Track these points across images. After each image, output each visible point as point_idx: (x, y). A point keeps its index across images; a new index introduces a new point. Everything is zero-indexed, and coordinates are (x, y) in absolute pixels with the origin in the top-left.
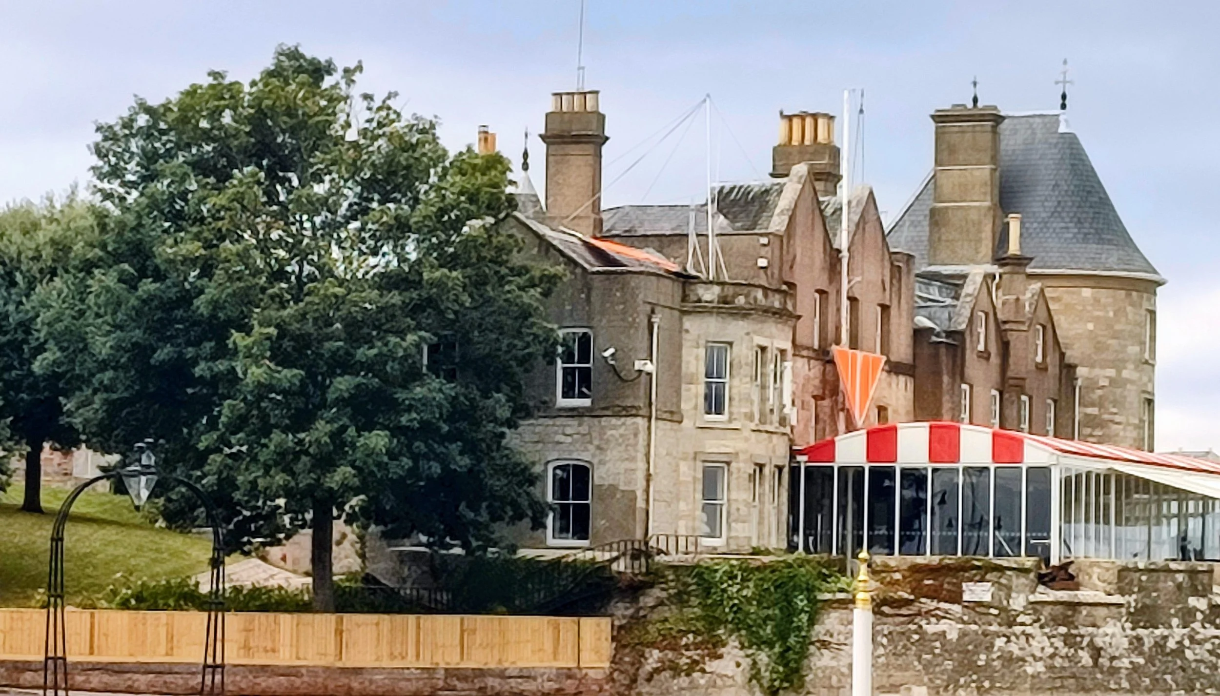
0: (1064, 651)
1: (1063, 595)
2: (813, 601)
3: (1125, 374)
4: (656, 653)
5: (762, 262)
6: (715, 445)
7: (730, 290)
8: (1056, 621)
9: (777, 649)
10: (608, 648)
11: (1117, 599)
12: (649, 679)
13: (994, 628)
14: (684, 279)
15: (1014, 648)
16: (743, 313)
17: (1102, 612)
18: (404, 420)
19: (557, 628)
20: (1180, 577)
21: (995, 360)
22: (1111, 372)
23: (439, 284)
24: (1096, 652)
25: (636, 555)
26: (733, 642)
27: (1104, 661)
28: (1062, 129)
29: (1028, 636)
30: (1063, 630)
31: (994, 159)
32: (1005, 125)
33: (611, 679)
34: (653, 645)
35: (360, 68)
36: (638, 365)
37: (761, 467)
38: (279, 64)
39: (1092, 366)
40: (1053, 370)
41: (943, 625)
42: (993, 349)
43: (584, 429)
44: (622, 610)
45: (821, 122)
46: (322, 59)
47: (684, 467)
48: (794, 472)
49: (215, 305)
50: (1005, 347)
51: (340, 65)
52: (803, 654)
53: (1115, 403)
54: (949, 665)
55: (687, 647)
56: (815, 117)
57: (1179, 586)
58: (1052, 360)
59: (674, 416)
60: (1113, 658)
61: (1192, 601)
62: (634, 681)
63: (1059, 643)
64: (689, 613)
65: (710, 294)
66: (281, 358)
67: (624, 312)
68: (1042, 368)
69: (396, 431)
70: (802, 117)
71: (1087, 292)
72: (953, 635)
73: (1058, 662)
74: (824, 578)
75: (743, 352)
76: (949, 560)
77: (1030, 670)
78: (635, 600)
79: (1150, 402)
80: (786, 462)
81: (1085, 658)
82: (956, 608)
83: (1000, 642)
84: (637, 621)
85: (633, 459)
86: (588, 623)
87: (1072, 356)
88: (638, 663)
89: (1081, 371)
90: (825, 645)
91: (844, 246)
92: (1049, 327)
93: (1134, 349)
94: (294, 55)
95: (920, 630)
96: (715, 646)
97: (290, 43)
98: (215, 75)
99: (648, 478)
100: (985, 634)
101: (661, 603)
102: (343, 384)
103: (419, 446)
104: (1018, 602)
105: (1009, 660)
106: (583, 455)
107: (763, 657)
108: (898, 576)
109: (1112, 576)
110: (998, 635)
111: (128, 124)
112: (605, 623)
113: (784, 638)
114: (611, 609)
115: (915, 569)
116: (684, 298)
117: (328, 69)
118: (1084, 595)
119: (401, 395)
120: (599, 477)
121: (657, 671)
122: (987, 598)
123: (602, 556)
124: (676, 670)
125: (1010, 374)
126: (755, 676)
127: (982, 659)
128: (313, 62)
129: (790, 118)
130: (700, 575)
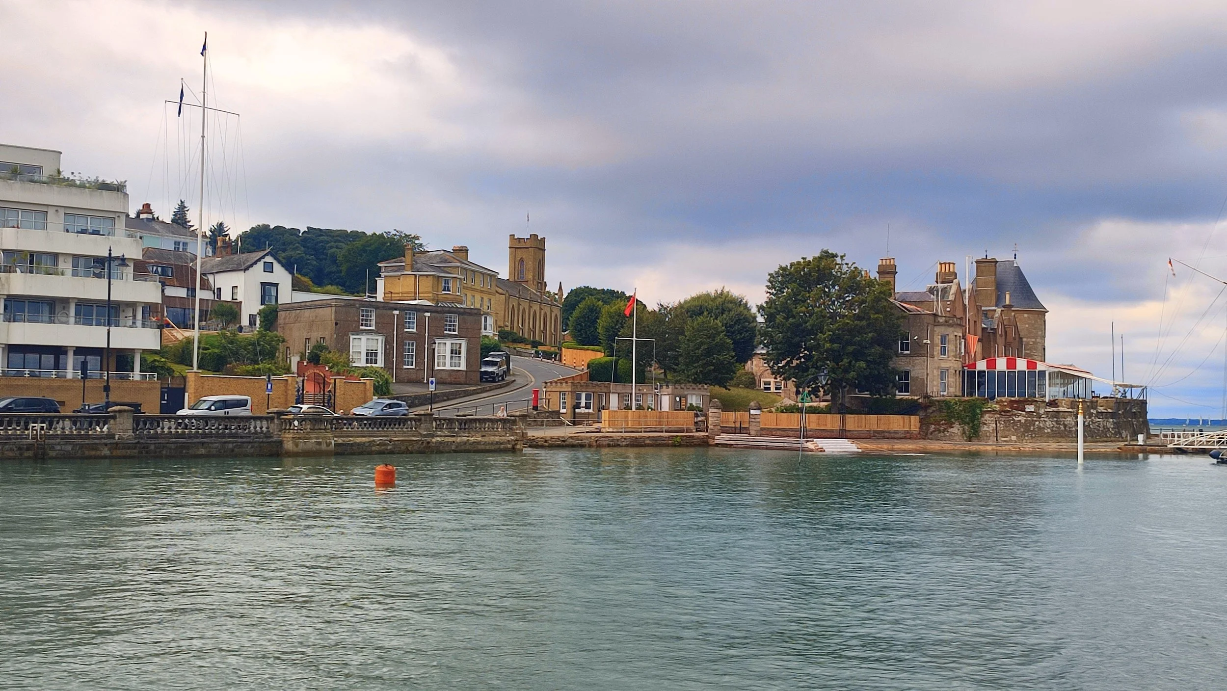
0: (1056, 425)
1: (1055, 409)
2: (981, 411)
3: (1038, 340)
4: (933, 426)
5: (948, 309)
6: (944, 365)
7: (947, 319)
8: (1053, 417)
9: (971, 425)
10: (918, 425)
11: (1070, 410)
12: (931, 433)
13: (1035, 419)
14: (935, 315)
15: (1041, 425)
16: (951, 326)
17: (1067, 414)
18: (868, 359)
19: (904, 418)
20: (1088, 404)
21: (1004, 337)
22: (1033, 340)
23: (876, 319)
24: (1065, 426)
25: (925, 398)
26: (957, 423)
27: (1067, 428)
28: (1015, 265)
29: (1045, 421)
30: (1055, 419)
31: (995, 275)
32: (998, 264)
33: (919, 434)
34: (932, 424)
35: (845, 256)
36: (925, 341)
37: (956, 371)
38: (821, 255)
39: (1027, 338)
40: (1017, 339)
41: (1020, 418)
42: (1003, 333)
43: (908, 360)
44: (922, 414)
45: (951, 265)
46: (834, 253)
47: (935, 371)
48: (964, 372)
49: (813, 325)
50: (1006, 332)
51: (839, 254)
52: (979, 427)
53: (1035, 349)
54: (1022, 430)
55: (943, 424)
56: (949, 264)
57: (1088, 406)
58: (1017, 336)
59: (933, 356)
60: (1070, 428)
61: (1092, 411)
62: (927, 434)
63: (1054, 423)
64: (943, 414)
65: (942, 320)
66: (832, 341)
67: (920, 326)
68: (1014, 339)
69: (867, 362)
70: (945, 264)
71: (1026, 315)
72: (1023, 421)
73: (1054, 429)
74: (983, 404)
75: (951, 337)
76: (1022, 399)
77: (1046, 431)
78: (926, 410)
79: (1044, 349)
80: (961, 369)
81: (1062, 427)
82: (1024, 413)
83: (1037, 423)
84: (927, 416)
85: (923, 369)
86: (912, 417)
87: (1022, 334)
88: (928, 429)
89: (1024, 340)
90: (985, 424)
91: (967, 303)
92: (1016, 327)
93: (1040, 333)
94: (827, 252)
95: (1013, 419)
96: (951, 424)
97: (825, 249)
98: (803, 258)
99: (927, 374)
100: (1033, 420)
101: (934, 411)
102: (851, 349)
103: (872, 366)
104: (1042, 411)
105: (1039, 428)
106: (907, 368)
107: (966, 427)
108: (1006, 404)
109: (1069, 403)
110: (1036, 421)
111: (777, 273)
112: (917, 417)
113: (973, 422)
114: (918, 413)
115: (1011, 401)
116: (935, 321)
117: (836, 256)
118: (1061, 409)
119: (866, 351)
120: (912, 374)
121: (934, 431)
122: (1033, 410)
123: (916, 398)
124: (940, 431)
125: (1007, 341)
126: (964, 433)
127: (1032, 428)
128: (832, 254)
129: (941, 264)
130: (947, 403)
